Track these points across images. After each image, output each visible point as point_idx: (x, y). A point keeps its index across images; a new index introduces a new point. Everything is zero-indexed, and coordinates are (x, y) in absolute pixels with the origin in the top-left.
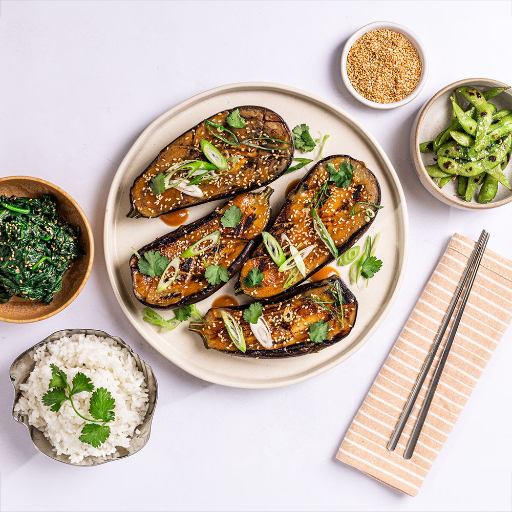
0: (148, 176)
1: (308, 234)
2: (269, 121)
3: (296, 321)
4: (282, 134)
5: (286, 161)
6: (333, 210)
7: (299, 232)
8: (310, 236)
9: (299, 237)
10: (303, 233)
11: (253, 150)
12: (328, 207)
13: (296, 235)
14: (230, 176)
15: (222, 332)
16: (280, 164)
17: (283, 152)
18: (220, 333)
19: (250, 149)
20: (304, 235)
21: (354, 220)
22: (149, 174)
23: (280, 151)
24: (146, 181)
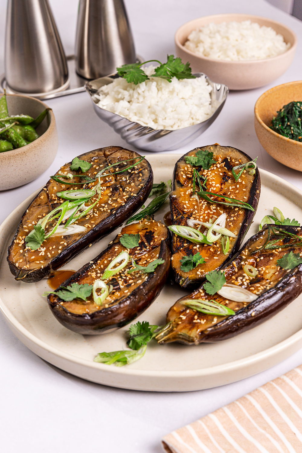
0: (19, 239)
1: (211, 211)
2: (111, 154)
3: (262, 272)
4: (129, 156)
5: (146, 170)
6: (218, 185)
7: (202, 214)
8: (215, 211)
9: (204, 217)
10: (206, 212)
11: (111, 178)
12: (211, 186)
13: (202, 217)
14: (103, 205)
15: (196, 317)
16: (143, 175)
17: (139, 166)
18: (194, 319)
19: (107, 179)
20: (208, 213)
21: (242, 182)
22: (20, 237)
23: (136, 167)
24: (20, 245)
